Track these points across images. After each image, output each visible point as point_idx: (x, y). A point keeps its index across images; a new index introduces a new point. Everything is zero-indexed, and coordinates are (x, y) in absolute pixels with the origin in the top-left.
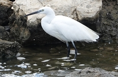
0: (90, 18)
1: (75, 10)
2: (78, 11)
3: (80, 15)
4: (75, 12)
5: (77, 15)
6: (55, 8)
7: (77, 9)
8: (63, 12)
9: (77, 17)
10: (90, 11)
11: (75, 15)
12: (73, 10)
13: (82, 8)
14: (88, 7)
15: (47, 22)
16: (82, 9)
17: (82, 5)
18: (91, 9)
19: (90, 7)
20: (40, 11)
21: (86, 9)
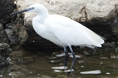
0: (101, 18)
1: (84, 8)
2: (88, 10)
3: (90, 14)
4: (84, 10)
5: (86, 14)
6: (60, 5)
7: (86, 7)
8: (68, 9)
9: (86, 17)
10: (102, 10)
11: (84, 14)
12: (81, 7)
13: (93, 5)
14: (100, 5)
15: (40, 22)
16: (92, 7)
17: (92, 2)
18: (104, 7)
19: (103, 4)
20: (30, 9)
21: (97, 7)
